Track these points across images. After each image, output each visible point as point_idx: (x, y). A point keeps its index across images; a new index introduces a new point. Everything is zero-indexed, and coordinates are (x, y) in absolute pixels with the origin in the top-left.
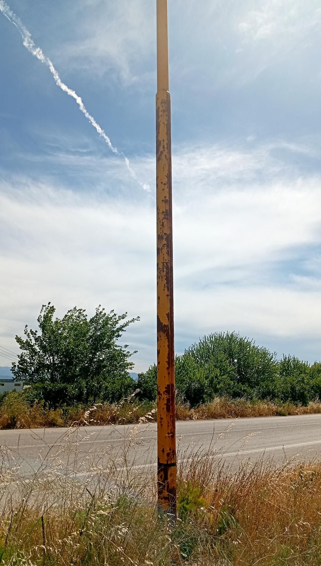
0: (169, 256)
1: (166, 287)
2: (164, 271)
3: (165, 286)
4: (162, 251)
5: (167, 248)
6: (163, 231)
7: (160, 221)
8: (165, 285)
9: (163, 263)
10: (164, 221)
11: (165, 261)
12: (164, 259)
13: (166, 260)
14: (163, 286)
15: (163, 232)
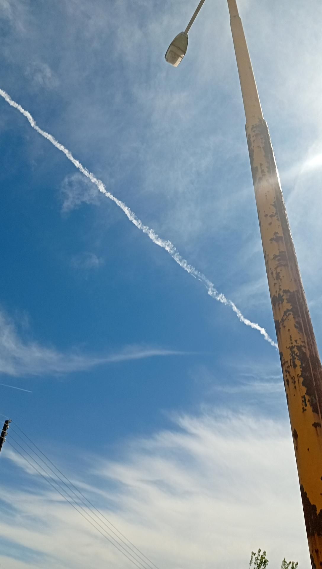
0: (303, 333)
1: (308, 404)
2: (295, 366)
3: (304, 401)
4: (284, 325)
5: (294, 318)
6: (281, 287)
7: (272, 273)
8: (304, 397)
9: (291, 348)
10: (278, 270)
11: (294, 344)
12: (291, 340)
13: (296, 341)
14: (301, 400)
15: (280, 289)
